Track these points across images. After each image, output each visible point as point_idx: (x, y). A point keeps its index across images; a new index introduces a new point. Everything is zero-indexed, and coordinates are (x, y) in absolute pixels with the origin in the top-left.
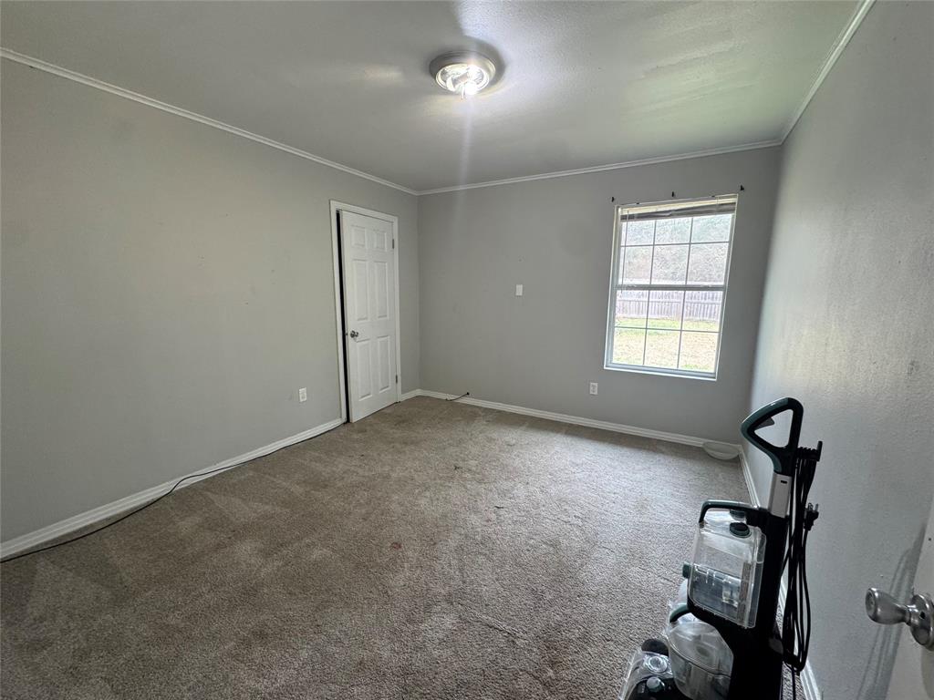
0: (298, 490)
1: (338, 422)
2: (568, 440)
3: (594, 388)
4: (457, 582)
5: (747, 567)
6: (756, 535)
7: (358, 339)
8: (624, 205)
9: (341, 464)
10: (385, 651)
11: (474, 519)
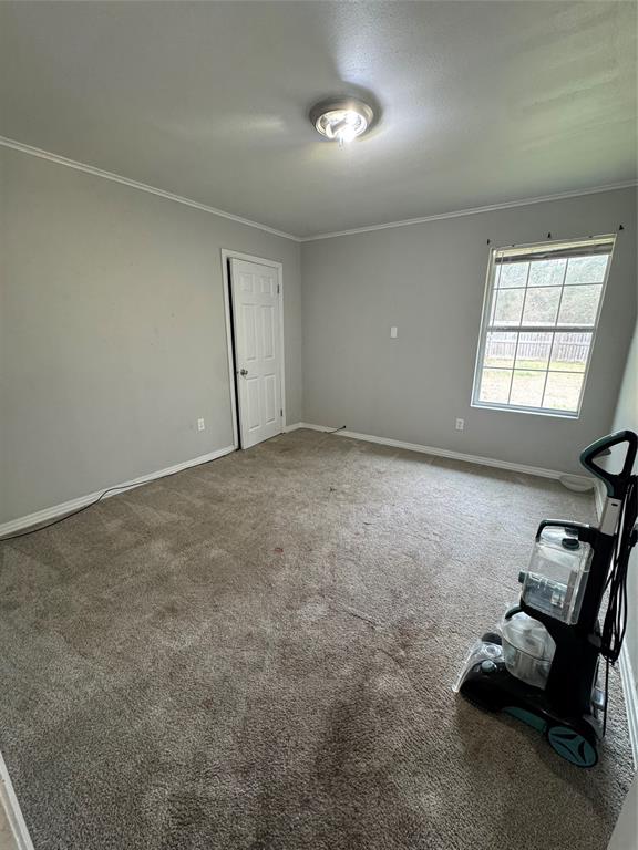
0: (199, 503)
1: (231, 449)
2: (435, 470)
3: (460, 424)
4: (328, 580)
5: (574, 575)
6: (585, 550)
7: (247, 376)
8: (498, 248)
9: (234, 484)
10: (268, 627)
11: (345, 532)
